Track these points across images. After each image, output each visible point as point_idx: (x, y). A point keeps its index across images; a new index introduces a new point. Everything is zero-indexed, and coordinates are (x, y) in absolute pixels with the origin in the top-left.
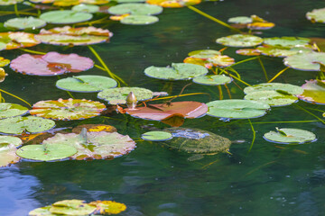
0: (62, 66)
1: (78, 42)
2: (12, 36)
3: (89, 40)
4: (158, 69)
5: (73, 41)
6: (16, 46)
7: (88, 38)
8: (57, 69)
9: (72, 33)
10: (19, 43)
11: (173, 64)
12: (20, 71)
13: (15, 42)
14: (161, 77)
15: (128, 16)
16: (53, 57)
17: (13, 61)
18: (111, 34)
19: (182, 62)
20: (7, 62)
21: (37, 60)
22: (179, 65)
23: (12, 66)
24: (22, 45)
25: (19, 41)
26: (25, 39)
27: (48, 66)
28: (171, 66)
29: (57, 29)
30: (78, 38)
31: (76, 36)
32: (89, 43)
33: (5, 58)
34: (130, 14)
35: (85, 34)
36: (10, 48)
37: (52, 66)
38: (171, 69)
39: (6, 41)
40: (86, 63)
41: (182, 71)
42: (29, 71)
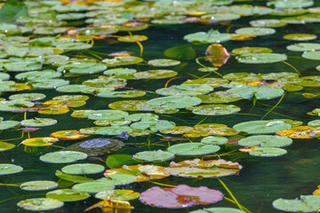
0: (191, 199)
1: (207, 174)
2: (141, 168)
3: (218, 173)
4: (287, 201)
5: (202, 173)
6: (145, 178)
7: (218, 170)
8: (186, 202)
9: (201, 165)
10: (149, 176)
11: (302, 196)
12: (149, 203)
13: (144, 174)
14: (290, 209)
15: (257, 149)
16: (182, 189)
17: (143, 194)
18: (240, 167)
19: (311, 194)
20: (137, 195)
21: (167, 193)
22: (308, 197)
23: (141, 198)
24: (152, 178)
25: (149, 174)
26: (154, 171)
27: (177, 199)
28: (299, 199)
29: (188, 162)
30: (208, 171)
31: (206, 168)
32: (218, 175)
33: (135, 191)
34: (260, 146)
35: (214, 166)
36: (139, 181)
37: (181, 198)
38: (299, 201)
39: (135, 173)
40: (216, 196)
41: (310, 203)
42: (158, 204)
